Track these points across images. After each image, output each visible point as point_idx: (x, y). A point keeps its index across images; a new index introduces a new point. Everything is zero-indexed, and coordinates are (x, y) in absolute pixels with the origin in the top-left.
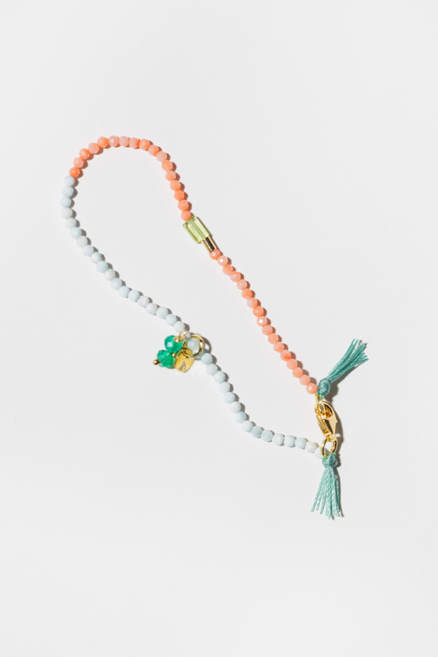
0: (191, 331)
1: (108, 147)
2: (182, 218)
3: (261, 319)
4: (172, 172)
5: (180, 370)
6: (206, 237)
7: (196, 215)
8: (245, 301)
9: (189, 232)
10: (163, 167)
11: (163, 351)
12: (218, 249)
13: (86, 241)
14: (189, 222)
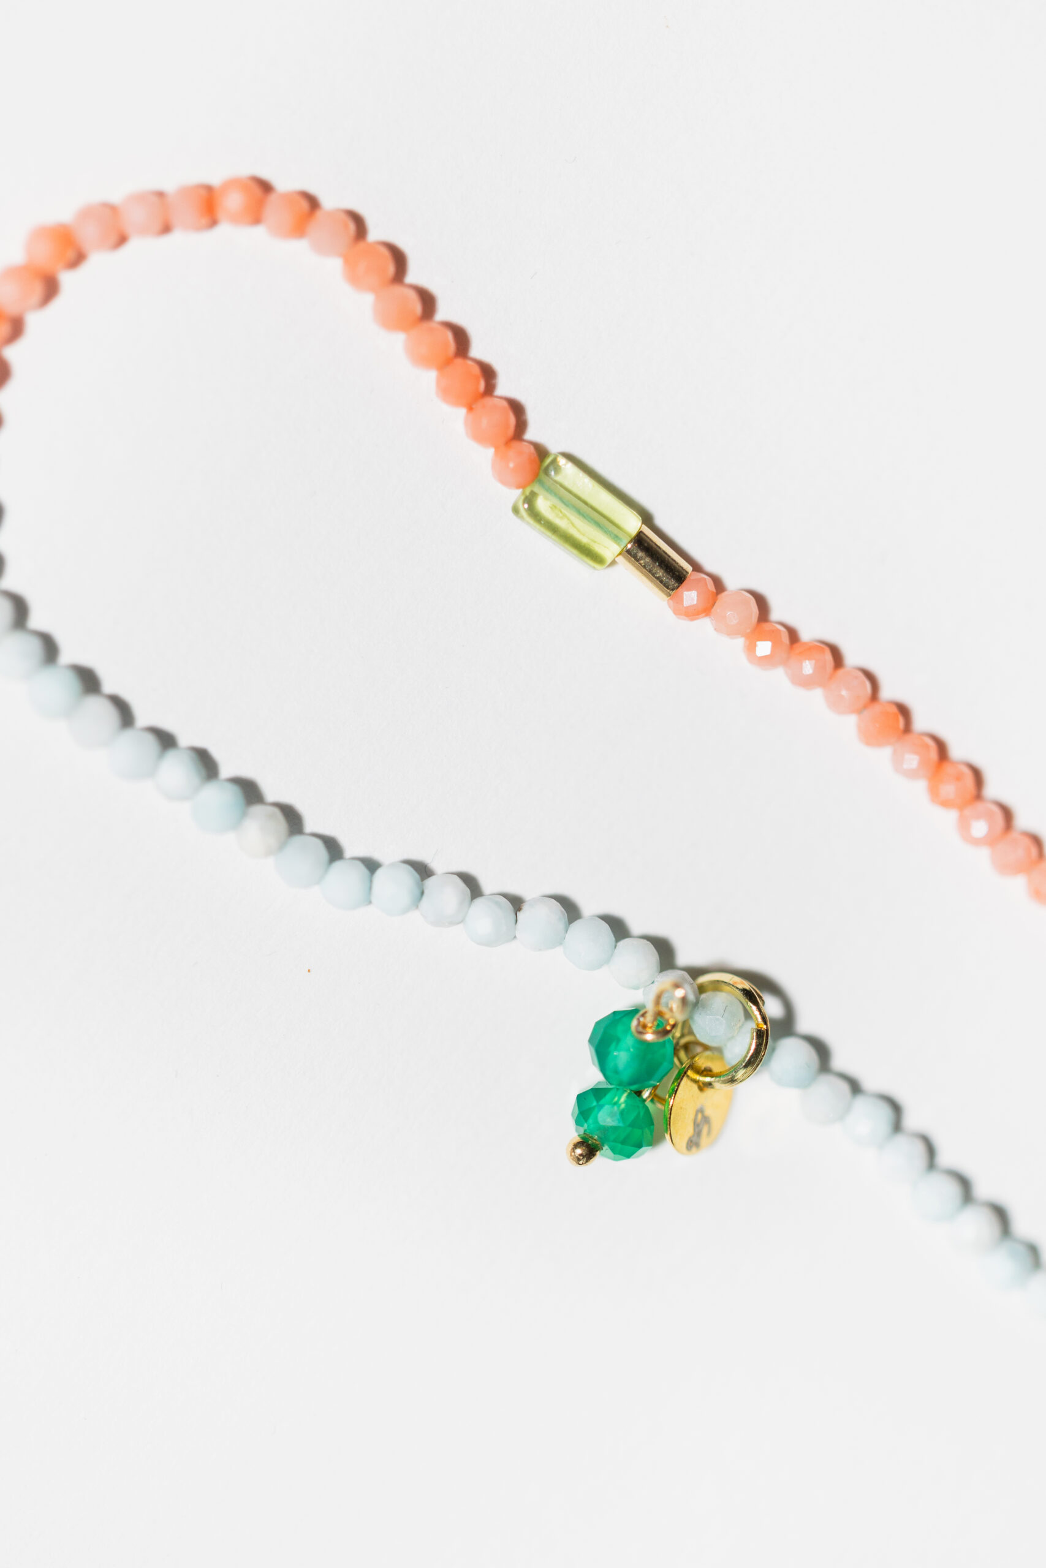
0: (685, 957)
1: (78, 259)
2: (504, 483)
3: (978, 817)
4: (398, 290)
5: (694, 1149)
6: (634, 532)
7: (554, 447)
8: (883, 755)
9: (549, 534)
10: (354, 278)
11: (597, 1093)
12: (697, 568)
13: (110, 714)
14: (536, 488)
